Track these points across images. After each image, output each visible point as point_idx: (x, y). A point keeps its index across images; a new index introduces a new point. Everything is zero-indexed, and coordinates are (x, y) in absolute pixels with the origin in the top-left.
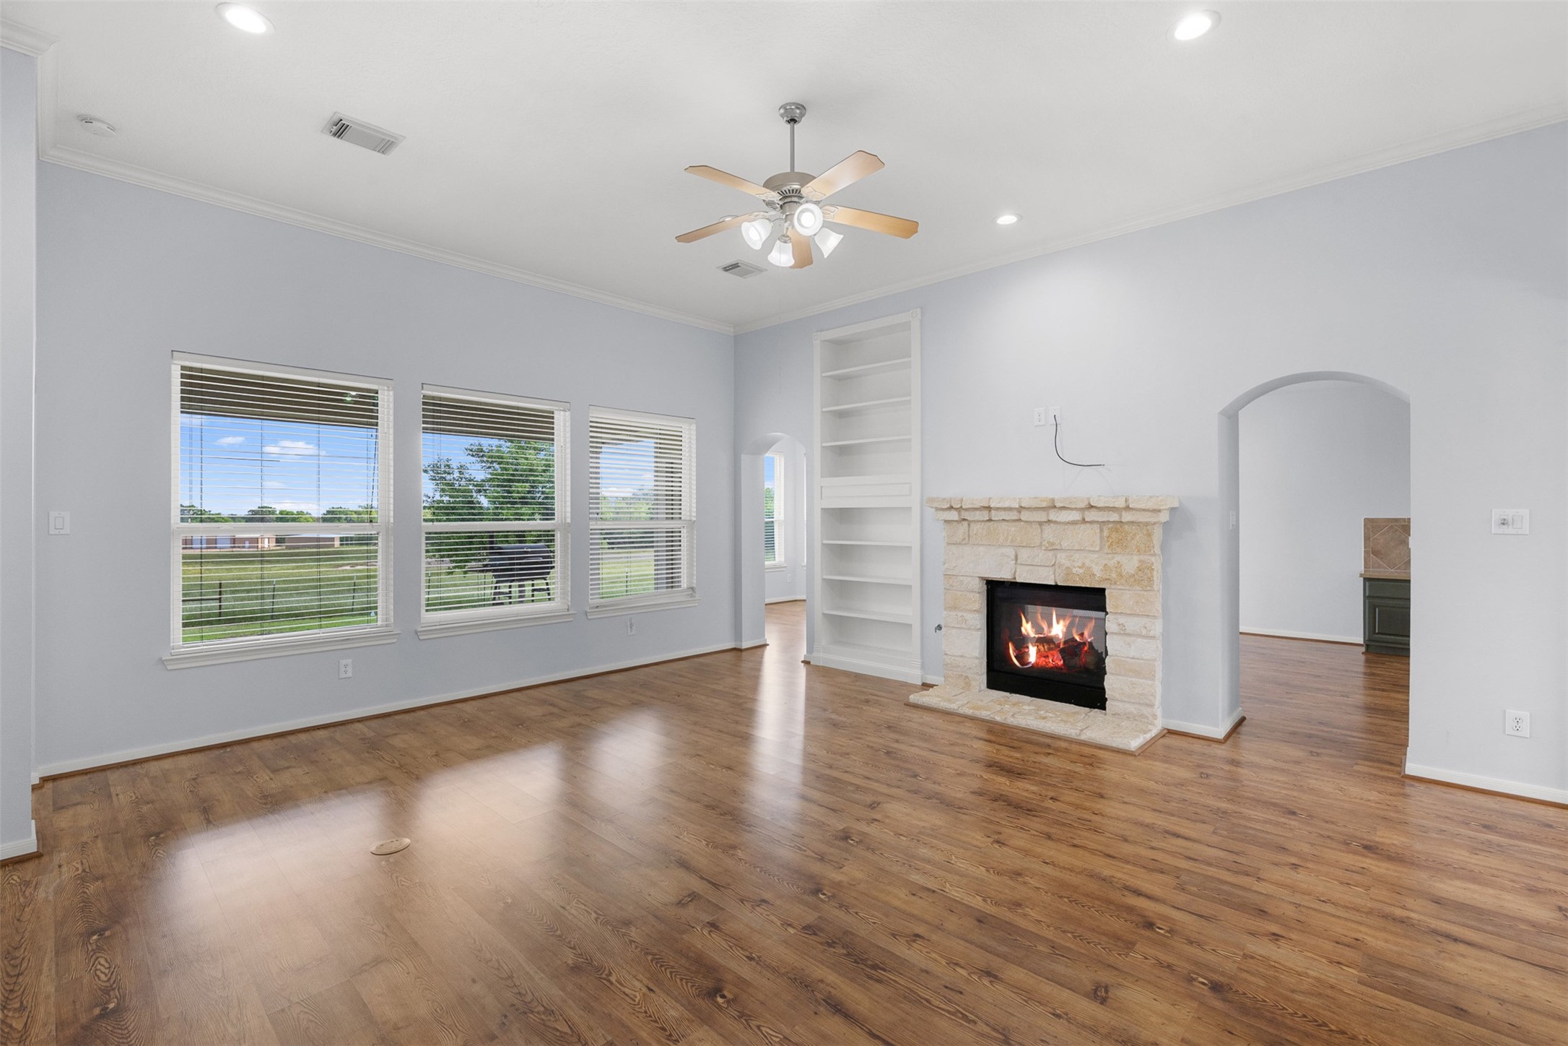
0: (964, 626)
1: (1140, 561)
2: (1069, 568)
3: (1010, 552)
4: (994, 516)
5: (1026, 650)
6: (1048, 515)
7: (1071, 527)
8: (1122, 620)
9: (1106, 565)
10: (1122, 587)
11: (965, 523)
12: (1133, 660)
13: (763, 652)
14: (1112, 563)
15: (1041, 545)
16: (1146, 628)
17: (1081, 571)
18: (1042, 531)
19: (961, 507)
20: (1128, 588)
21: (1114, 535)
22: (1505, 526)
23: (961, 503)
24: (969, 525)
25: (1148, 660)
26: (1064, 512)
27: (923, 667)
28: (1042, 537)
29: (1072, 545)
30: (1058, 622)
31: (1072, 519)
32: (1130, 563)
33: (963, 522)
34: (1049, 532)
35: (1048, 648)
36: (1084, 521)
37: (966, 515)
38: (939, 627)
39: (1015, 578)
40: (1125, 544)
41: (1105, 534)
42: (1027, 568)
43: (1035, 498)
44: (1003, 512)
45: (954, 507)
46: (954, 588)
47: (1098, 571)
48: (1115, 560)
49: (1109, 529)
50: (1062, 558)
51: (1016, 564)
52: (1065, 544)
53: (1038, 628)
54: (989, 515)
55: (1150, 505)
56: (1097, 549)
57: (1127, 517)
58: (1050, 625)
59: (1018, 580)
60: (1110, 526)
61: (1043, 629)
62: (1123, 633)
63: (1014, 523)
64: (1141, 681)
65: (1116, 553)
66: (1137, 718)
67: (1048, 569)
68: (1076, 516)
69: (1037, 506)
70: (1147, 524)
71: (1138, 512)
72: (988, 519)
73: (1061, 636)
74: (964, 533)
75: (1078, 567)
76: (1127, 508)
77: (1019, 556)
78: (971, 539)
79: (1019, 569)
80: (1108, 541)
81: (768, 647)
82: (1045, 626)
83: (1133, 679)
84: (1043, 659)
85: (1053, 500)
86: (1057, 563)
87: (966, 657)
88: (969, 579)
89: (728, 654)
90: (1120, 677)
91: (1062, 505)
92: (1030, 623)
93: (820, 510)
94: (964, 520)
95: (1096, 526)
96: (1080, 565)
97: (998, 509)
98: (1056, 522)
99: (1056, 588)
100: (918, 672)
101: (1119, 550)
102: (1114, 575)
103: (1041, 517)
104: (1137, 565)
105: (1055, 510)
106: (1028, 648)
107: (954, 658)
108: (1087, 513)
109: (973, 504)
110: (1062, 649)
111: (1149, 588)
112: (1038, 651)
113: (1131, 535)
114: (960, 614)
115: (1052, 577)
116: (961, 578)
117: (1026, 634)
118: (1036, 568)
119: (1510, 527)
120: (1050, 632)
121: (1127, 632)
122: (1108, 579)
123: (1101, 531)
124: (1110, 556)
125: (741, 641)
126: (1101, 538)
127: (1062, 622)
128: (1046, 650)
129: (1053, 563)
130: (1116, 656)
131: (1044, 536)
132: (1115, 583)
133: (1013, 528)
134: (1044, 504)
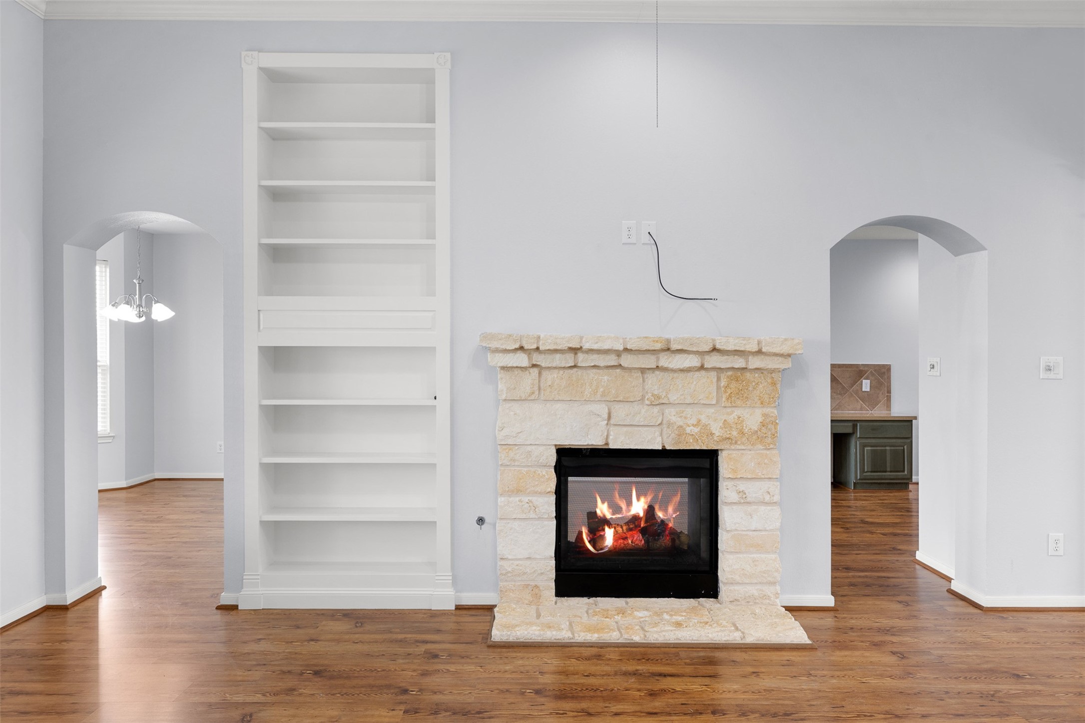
0: (532, 515)
1: (765, 415)
2: (681, 427)
3: (603, 410)
4: (582, 361)
5: (602, 533)
6: (658, 359)
7: (682, 375)
8: (742, 486)
9: (725, 420)
10: (743, 448)
11: (535, 371)
12: (755, 533)
13: (98, 603)
14: (731, 418)
15: (643, 399)
16: (769, 493)
17: (696, 430)
18: (644, 381)
19: (538, 348)
20: (750, 447)
21: (734, 385)
22: (1049, 372)
23: (538, 342)
24: (540, 373)
25: (771, 530)
26: (678, 357)
27: (455, 581)
28: (644, 389)
29: (682, 397)
30: (638, 499)
31: (688, 366)
32: (752, 418)
33: (532, 370)
34: (653, 383)
35: (627, 530)
36: (702, 368)
37: (538, 359)
38: (481, 521)
39: (607, 444)
40: (745, 395)
41: (722, 385)
42: (625, 429)
43: (646, 337)
44: (595, 356)
45: (526, 347)
46: (516, 464)
47: (717, 429)
48: (735, 415)
49: (728, 377)
50: (671, 414)
51: (607, 424)
52: (673, 398)
53: (616, 509)
54: (575, 361)
55: (785, 349)
56: (714, 402)
57: (755, 362)
58: (629, 503)
59: (613, 446)
60: (730, 373)
61: (621, 508)
62: (744, 501)
63: (606, 371)
64: (763, 556)
65: (736, 407)
66: (757, 601)
67: (653, 429)
68: (692, 361)
69: (648, 348)
70: (772, 371)
71: (766, 357)
72: (573, 365)
73: (641, 514)
74: (533, 384)
75: (693, 425)
76: (759, 352)
77: (613, 415)
78: (542, 392)
79: (613, 431)
80: (725, 392)
81: (104, 593)
82: (623, 505)
83: (755, 556)
84: (622, 541)
85: (668, 341)
86: (664, 422)
87: (535, 559)
88: (542, 448)
89: (37, 619)
90: (741, 556)
91: (680, 347)
92: (606, 504)
93: (257, 349)
94: (534, 366)
95: (713, 374)
96: (695, 423)
97: (591, 351)
98: (665, 369)
99: (664, 453)
100: (450, 592)
101: (739, 402)
102: (735, 433)
103: (649, 362)
104: (760, 420)
105: (669, 352)
106: (604, 530)
107: (517, 562)
108: (707, 357)
109: (556, 343)
110: (643, 528)
111: (772, 446)
112: (616, 533)
113: (754, 384)
114: (526, 499)
115: (659, 439)
116: (529, 448)
117: (601, 515)
118: (636, 428)
119: (1052, 372)
120: (630, 511)
121: (749, 500)
122: (729, 438)
123: (719, 379)
124: (729, 410)
125: (64, 591)
126: (718, 388)
127: (642, 499)
128: (625, 531)
129: (659, 422)
130: (736, 530)
131: (646, 387)
132: (736, 443)
133: (605, 378)
134: (658, 346)
